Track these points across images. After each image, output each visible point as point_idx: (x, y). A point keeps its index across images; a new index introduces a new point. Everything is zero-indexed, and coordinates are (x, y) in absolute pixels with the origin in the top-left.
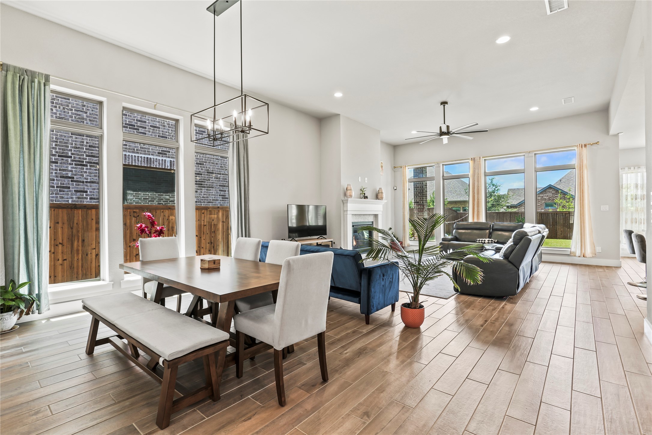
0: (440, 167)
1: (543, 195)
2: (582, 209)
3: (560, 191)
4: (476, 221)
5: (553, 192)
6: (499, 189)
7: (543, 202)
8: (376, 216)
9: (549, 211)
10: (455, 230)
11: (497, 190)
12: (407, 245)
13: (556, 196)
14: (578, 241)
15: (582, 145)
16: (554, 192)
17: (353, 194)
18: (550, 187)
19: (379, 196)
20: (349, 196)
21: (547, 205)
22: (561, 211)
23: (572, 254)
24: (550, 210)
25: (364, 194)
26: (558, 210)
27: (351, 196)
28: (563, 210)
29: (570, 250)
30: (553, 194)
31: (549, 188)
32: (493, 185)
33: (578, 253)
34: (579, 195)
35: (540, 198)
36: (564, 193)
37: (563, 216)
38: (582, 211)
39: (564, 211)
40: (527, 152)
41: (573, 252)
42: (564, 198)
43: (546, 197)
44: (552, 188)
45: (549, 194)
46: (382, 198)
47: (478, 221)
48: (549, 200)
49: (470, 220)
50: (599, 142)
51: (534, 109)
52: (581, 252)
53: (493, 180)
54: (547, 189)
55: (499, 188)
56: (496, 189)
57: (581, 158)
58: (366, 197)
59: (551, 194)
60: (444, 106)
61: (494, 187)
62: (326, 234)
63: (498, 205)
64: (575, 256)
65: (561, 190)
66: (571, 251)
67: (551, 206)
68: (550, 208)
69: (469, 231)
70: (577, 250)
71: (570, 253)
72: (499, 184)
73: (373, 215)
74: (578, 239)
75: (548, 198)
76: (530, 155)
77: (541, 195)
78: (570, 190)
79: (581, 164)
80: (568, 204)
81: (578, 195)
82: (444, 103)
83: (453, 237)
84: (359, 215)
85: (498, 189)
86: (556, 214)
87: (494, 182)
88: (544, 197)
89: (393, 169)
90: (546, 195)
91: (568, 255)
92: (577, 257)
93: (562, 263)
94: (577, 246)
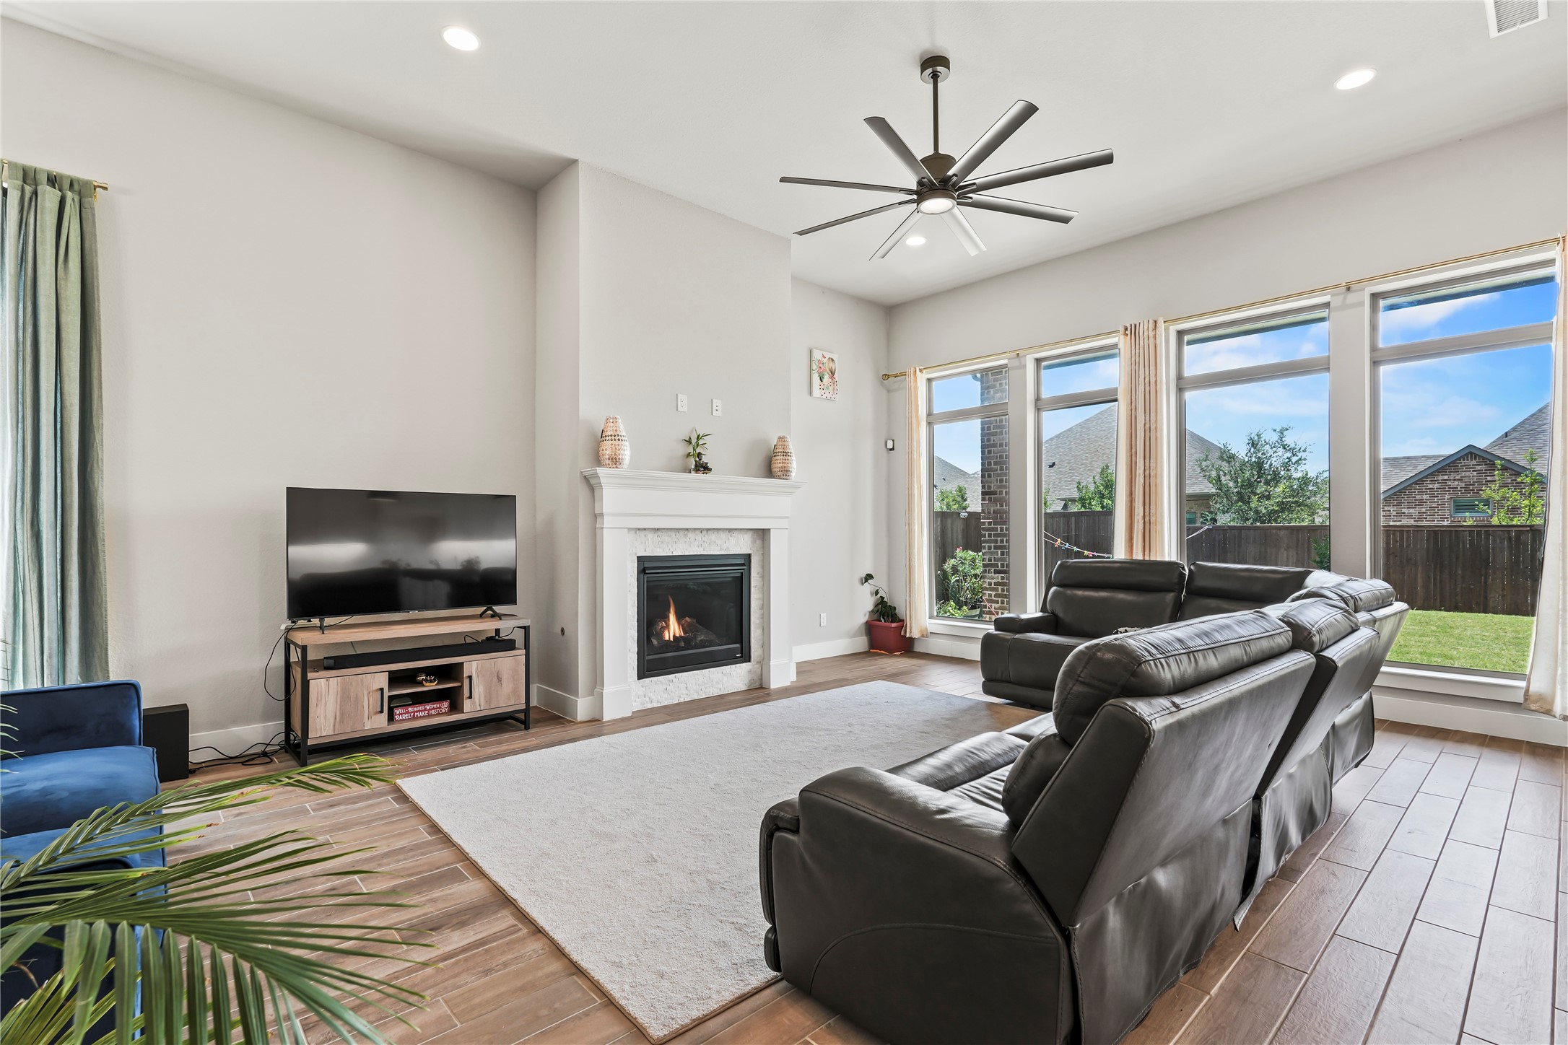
0: (1025, 366)
1: (1446, 477)
3: (1498, 462)
4: (1138, 556)
5: (1478, 468)
6: (1305, 459)
7: (1447, 497)
8: (763, 535)
9: (1465, 524)
10: (1054, 589)
11: (1297, 461)
12: (921, 631)
13: (1489, 478)
16: (1483, 467)
17: (626, 454)
18: (1471, 453)
19: (777, 466)
20: (607, 462)
21: (1460, 507)
22: (1504, 523)
23: (1535, 702)
24: (1469, 519)
25: (699, 454)
26: (1495, 521)
27: (615, 461)
28: (1512, 520)
29: (1523, 684)
30: (1480, 472)
31: (1467, 455)
32: (1284, 448)
33: (1562, 704)
35: (1436, 486)
36: (1514, 470)
37: (1510, 539)
39: (1514, 523)
40: (1338, 286)
41: (1540, 698)
42: (1518, 486)
43: (1456, 483)
44: (1476, 455)
45: (1467, 474)
46: (785, 473)
47: (1147, 558)
48: (1467, 490)
49: (1119, 553)
51: (1356, 79)
53: (1285, 433)
54: (1459, 459)
55: (1302, 455)
56: (1294, 459)
58: (703, 468)
59: (1475, 473)
60: (935, 76)
61: (1289, 454)
62: (513, 601)
63: (1299, 506)
64: (1548, 712)
65: (1503, 459)
66: (1527, 690)
67: (1471, 508)
68: (1467, 514)
69: (1103, 594)
70: (1558, 687)
71: (1526, 700)
72: (1301, 444)
73: (751, 533)
75: (1463, 485)
76: (1352, 298)
77: (1440, 478)
78: (1533, 460)
80: (1526, 502)
82: (934, 64)
83: (1046, 614)
84: (678, 530)
85: (1300, 459)
86: (1485, 531)
87: (1288, 440)
88: (1449, 483)
89: (882, 383)
90: (1458, 477)
91: (1515, 706)
92: (1558, 716)
93: (1487, 740)
94: (1559, 672)
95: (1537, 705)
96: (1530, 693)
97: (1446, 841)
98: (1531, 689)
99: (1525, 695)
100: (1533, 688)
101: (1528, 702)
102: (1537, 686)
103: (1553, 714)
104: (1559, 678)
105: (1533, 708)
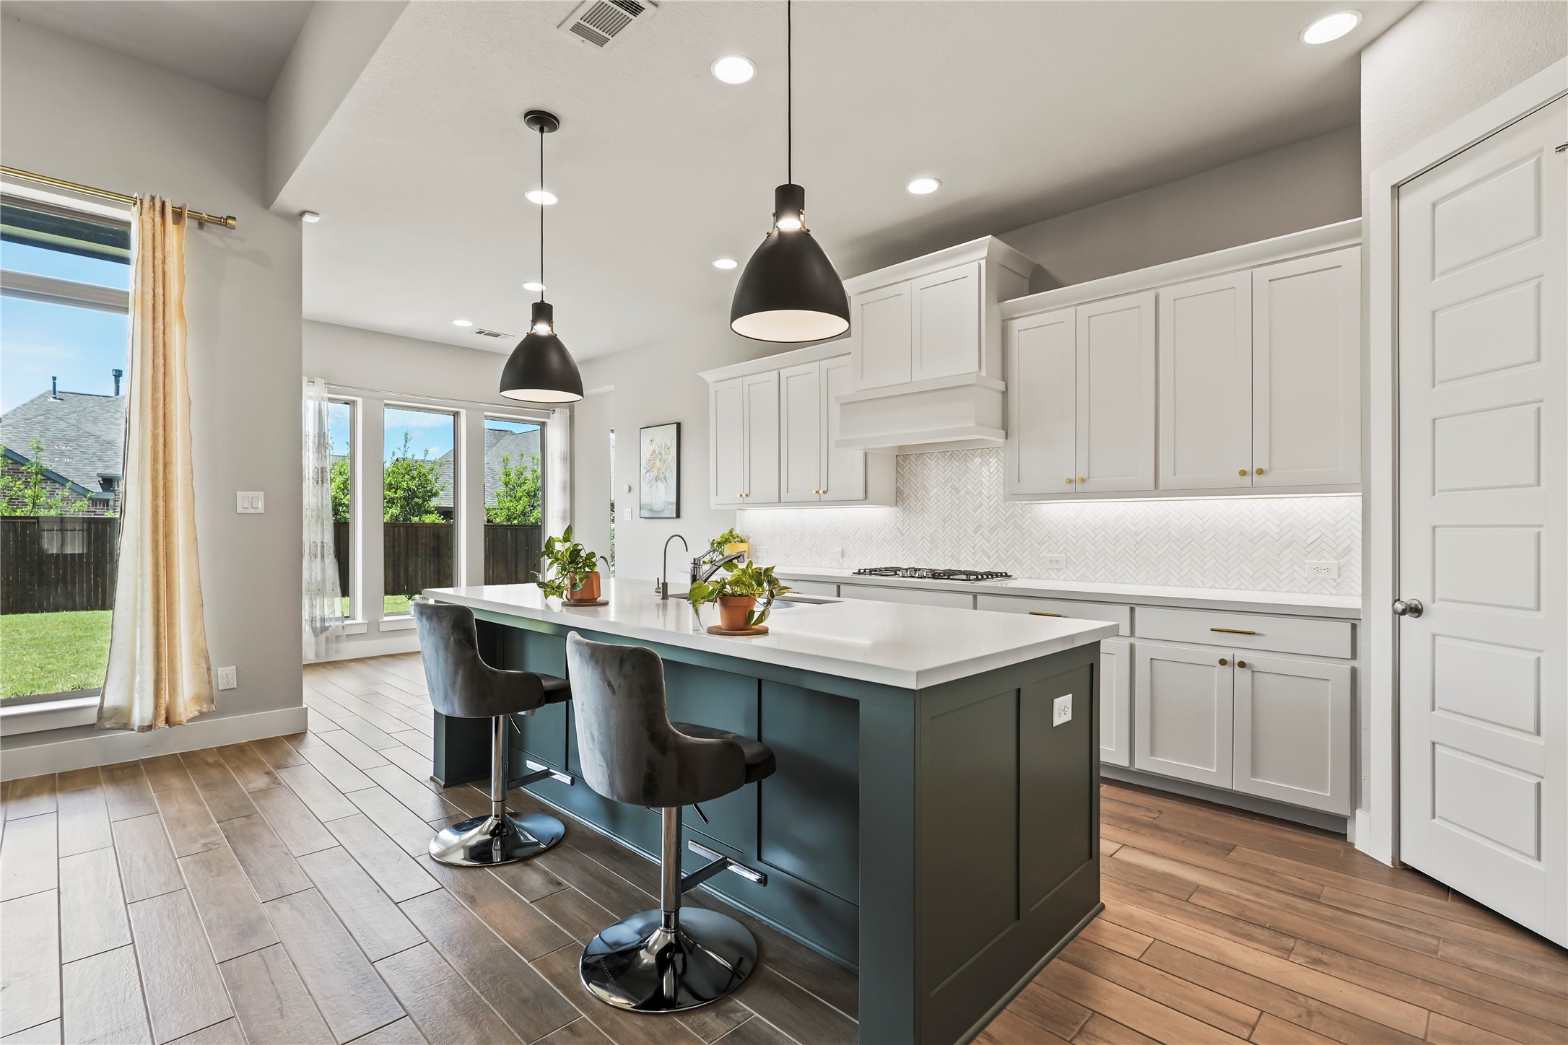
2: (161, 503)
14: (141, 654)
15: (163, 204)
23: (110, 718)
29: (95, 701)
33: (142, 712)
34: (149, 434)
38: (161, 510)
41: (116, 711)
50: (234, 219)
52: (157, 707)
57: (158, 262)
64: (126, 726)
66: (101, 707)
70: (137, 696)
71: (99, 719)
74: (141, 647)
79: (159, 290)
81: (142, 435)
91: (88, 729)
92: (136, 728)
93: (57, 780)
94: (137, 680)
95: (112, 721)
96: (104, 710)
97: (61, 970)
98: (106, 705)
99: (98, 714)
100: (107, 704)
101: (103, 720)
102: (113, 699)
103: (131, 727)
104: (137, 686)
105: (108, 726)
